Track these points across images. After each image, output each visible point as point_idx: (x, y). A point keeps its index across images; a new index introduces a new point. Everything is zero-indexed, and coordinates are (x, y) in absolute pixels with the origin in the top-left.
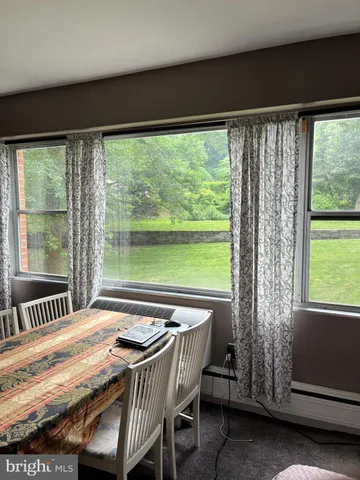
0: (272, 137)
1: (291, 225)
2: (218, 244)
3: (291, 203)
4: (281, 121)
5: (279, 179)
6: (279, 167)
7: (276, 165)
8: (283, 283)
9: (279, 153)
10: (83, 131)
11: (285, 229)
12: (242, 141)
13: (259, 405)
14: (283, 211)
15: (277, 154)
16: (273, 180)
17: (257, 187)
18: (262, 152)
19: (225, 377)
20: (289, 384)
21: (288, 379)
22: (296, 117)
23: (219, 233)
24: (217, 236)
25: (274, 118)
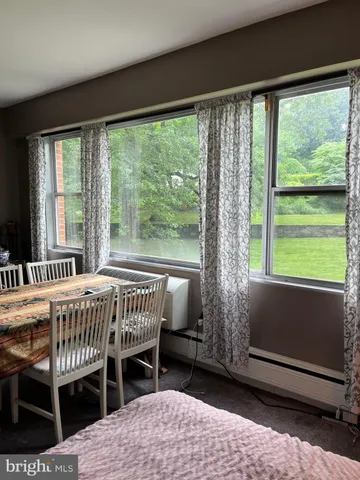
0: (231, 118)
1: (247, 200)
2: (305, 240)
3: (248, 179)
4: (239, 101)
5: (237, 158)
6: (236, 145)
7: (235, 144)
9: (236, 130)
11: (243, 203)
12: (207, 122)
14: (241, 186)
15: (235, 133)
16: (232, 158)
17: (218, 165)
18: (222, 132)
19: (194, 339)
20: (247, 349)
21: (246, 344)
22: (250, 97)
23: (304, 227)
24: (304, 231)
25: (233, 99)
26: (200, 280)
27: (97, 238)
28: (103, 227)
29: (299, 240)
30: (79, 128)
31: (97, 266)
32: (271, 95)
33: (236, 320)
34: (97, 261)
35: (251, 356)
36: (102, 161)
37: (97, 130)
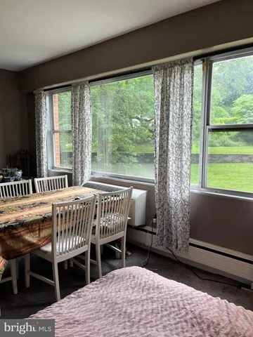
0: (178, 77)
1: (189, 134)
2: (227, 165)
3: (189, 120)
4: (184, 64)
5: (182, 104)
6: (182, 95)
7: (180, 95)
8: (184, 173)
9: (182, 86)
10: (79, 81)
11: (186, 137)
12: (161, 80)
13: (170, 252)
14: (185, 125)
15: (181, 87)
16: (178, 105)
17: (168, 110)
18: (171, 86)
19: (150, 232)
20: (188, 240)
21: (187, 236)
22: (192, 60)
23: (227, 156)
24: (227, 159)
25: (179, 63)
26: (154, 191)
27: (82, 162)
28: (86, 154)
29: (223, 165)
30: (70, 85)
31: (82, 181)
32: (207, 59)
33: (181, 219)
34: (82, 178)
35: (191, 244)
36: (86, 108)
37: (82, 86)
